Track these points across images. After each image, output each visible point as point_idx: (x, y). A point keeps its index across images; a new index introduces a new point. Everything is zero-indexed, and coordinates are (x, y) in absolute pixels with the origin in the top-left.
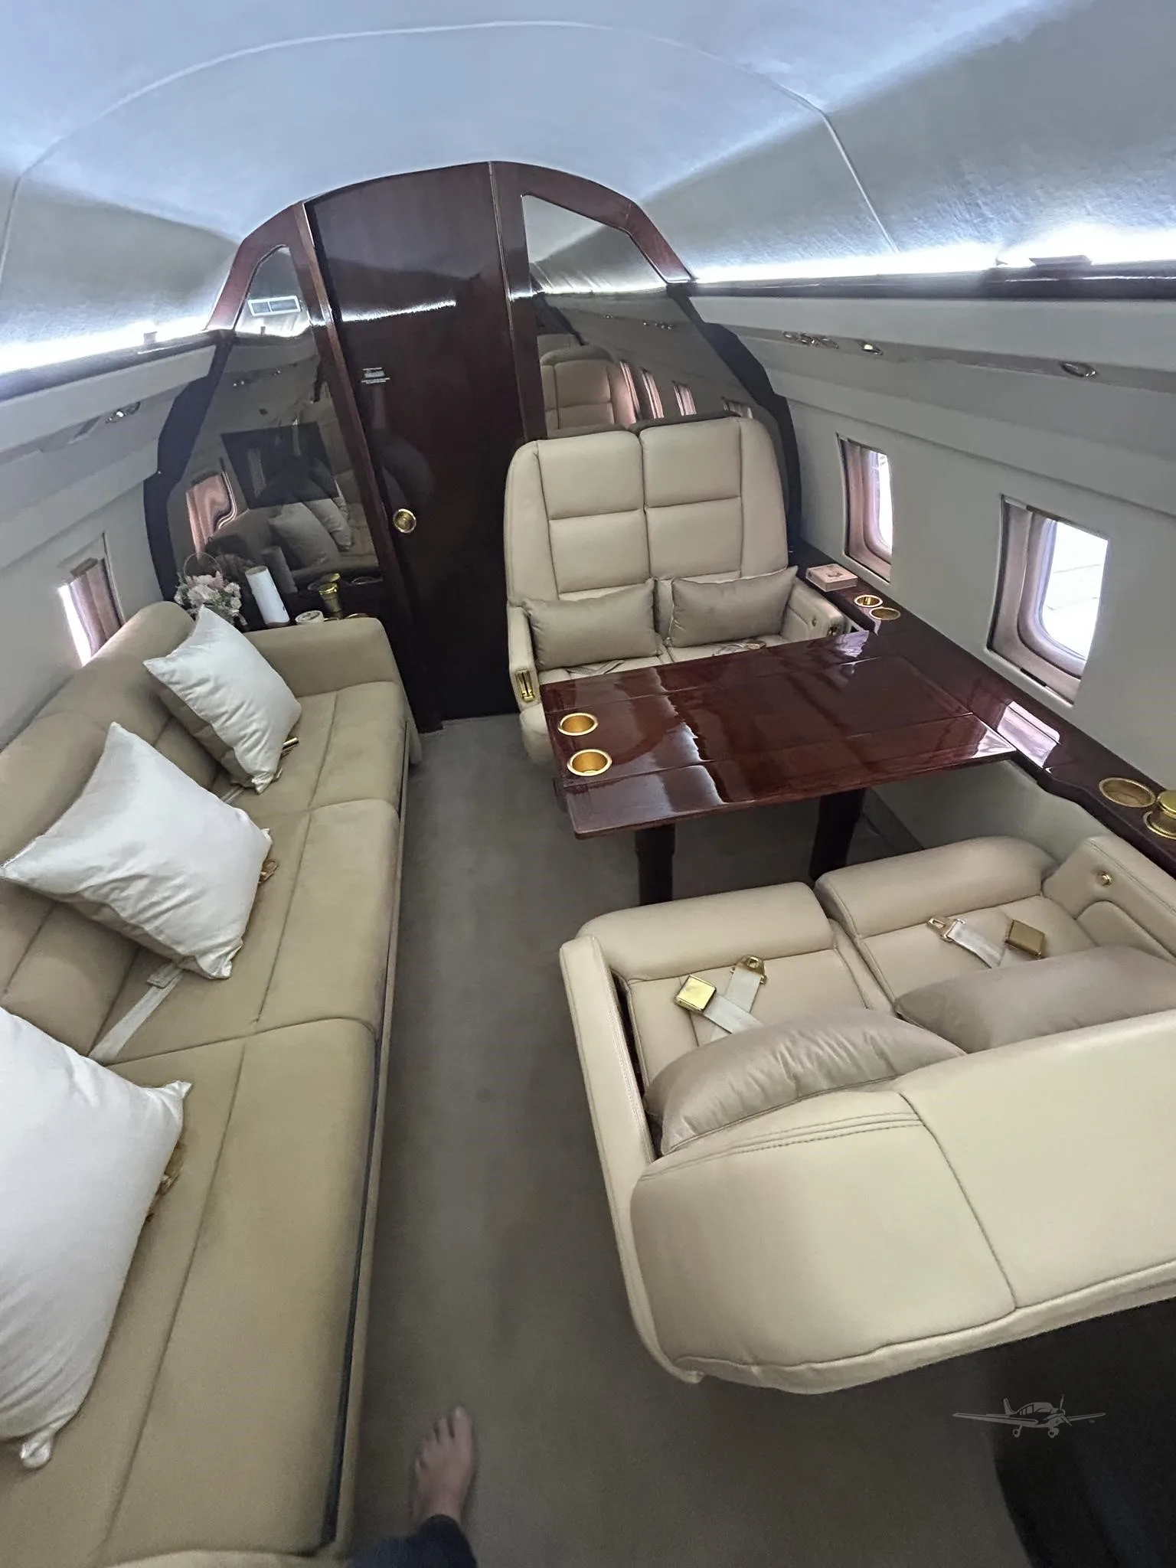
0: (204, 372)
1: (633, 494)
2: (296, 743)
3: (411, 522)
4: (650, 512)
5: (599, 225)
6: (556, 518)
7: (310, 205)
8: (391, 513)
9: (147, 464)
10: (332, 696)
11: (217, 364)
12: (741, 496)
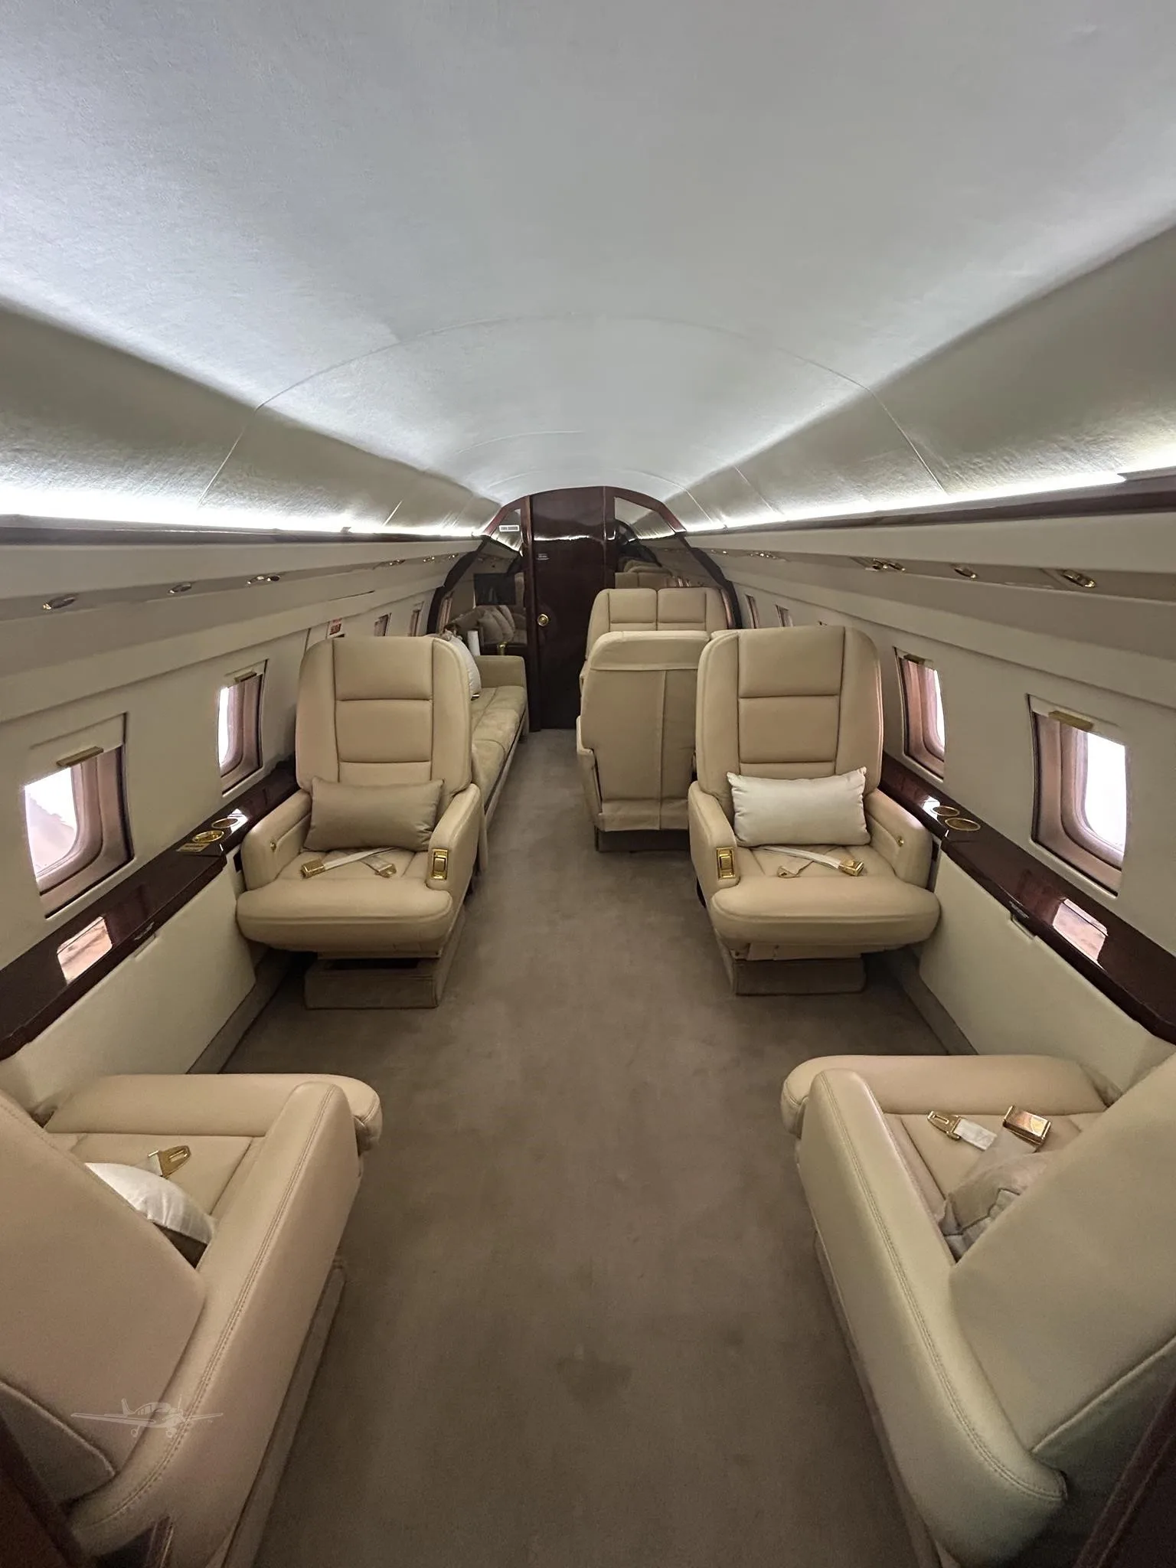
0: (474, 549)
1: (651, 615)
2: (478, 697)
3: (546, 620)
4: (659, 624)
5: (650, 510)
6: (613, 623)
7: (531, 497)
8: (538, 614)
9: (439, 581)
10: (494, 689)
11: (481, 547)
12: (705, 622)
